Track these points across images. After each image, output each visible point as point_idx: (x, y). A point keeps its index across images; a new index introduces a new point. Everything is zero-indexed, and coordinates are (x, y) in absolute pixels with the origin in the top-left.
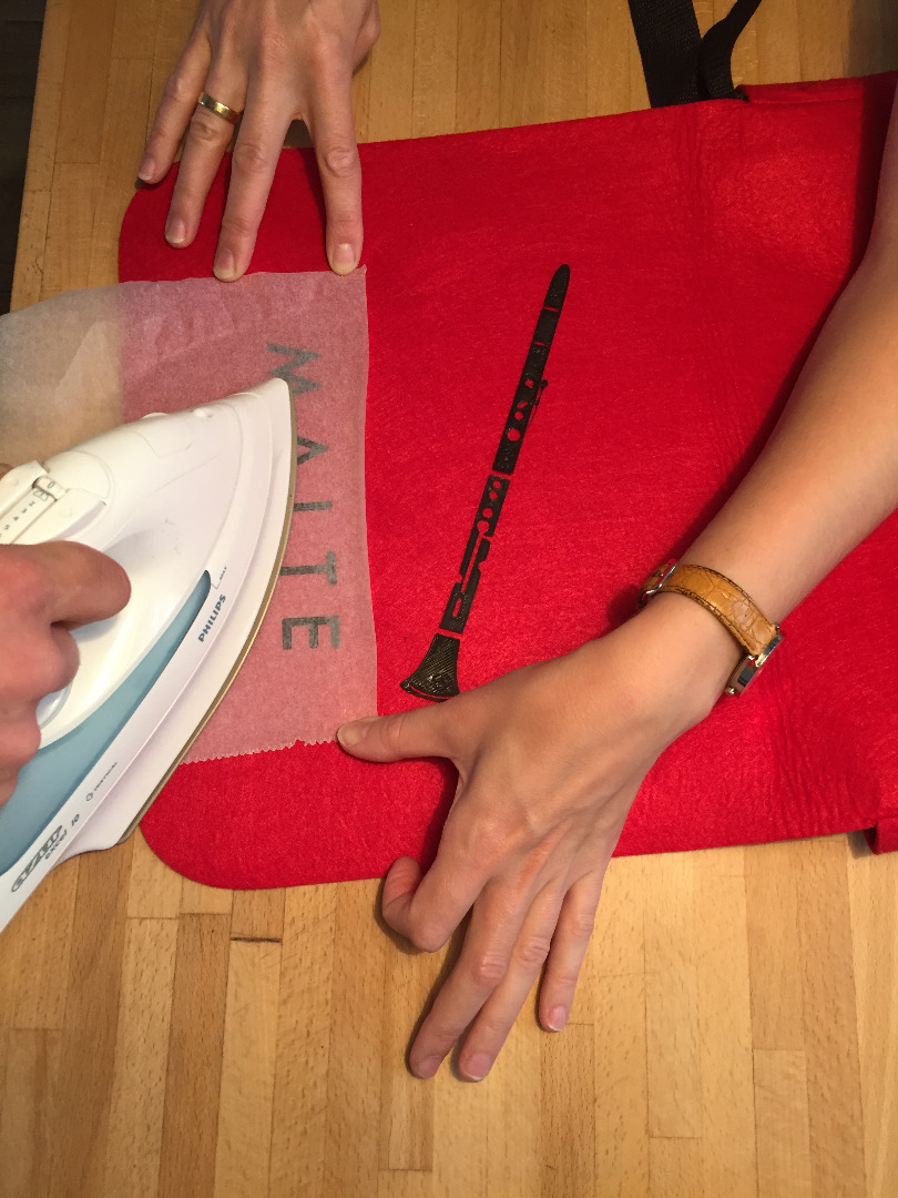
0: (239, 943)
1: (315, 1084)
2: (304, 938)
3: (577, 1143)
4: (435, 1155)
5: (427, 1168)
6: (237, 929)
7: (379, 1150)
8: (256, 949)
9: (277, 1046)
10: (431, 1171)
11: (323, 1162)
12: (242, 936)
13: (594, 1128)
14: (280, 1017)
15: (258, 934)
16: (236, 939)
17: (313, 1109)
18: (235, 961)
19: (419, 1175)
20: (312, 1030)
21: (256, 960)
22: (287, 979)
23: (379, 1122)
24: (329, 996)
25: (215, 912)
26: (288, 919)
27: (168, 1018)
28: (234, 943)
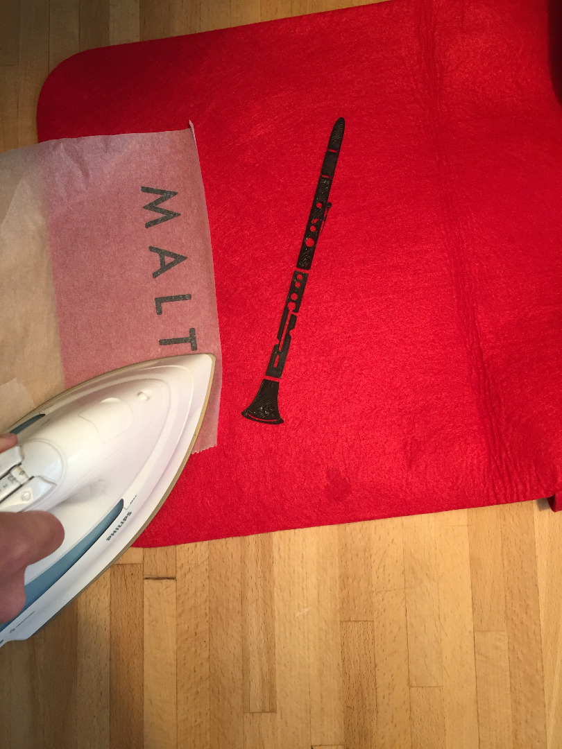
0: (150, 581)
1: (202, 664)
2: (189, 576)
3: (365, 692)
4: (278, 703)
5: (273, 711)
6: (147, 572)
7: (243, 701)
8: (160, 584)
9: (177, 642)
10: (275, 712)
11: (210, 709)
12: (150, 577)
13: (376, 684)
14: (178, 625)
15: (160, 575)
16: (147, 579)
17: (201, 679)
18: (147, 592)
19: (269, 715)
20: (198, 632)
21: (161, 591)
22: (181, 601)
23: (243, 685)
24: (207, 611)
25: (133, 562)
26: (179, 565)
27: (108, 629)
28: (146, 581)
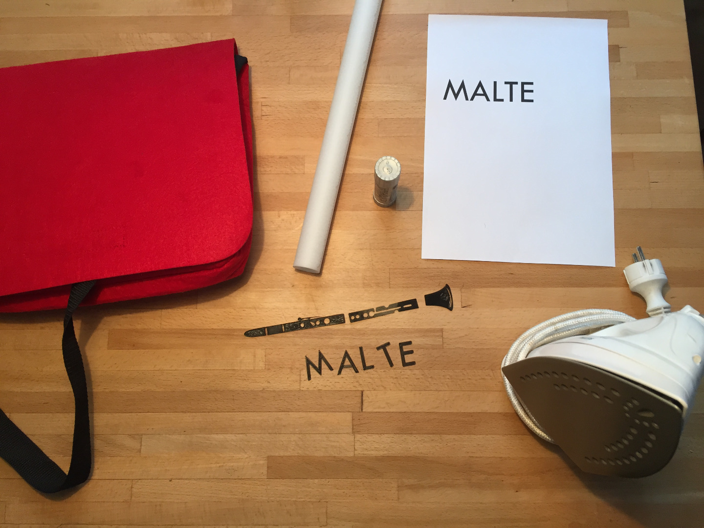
0: (364, 408)
1: (414, 374)
2: (361, 382)
3: (432, 274)
4: (437, 327)
5: (442, 330)
6: (359, 410)
7: (436, 349)
8: (365, 401)
9: (401, 390)
10: (442, 329)
11: (441, 370)
12: (361, 407)
13: (425, 269)
14: (391, 390)
15: (360, 401)
16: (362, 410)
17: (423, 375)
18: (369, 410)
19: (444, 333)
20: (395, 377)
21: (370, 401)
22: (377, 388)
23: (427, 349)
24: (382, 370)
25: (352, 419)
26: (354, 389)
27: (392, 435)
28: (364, 410)
